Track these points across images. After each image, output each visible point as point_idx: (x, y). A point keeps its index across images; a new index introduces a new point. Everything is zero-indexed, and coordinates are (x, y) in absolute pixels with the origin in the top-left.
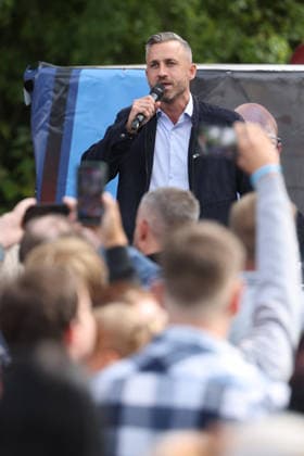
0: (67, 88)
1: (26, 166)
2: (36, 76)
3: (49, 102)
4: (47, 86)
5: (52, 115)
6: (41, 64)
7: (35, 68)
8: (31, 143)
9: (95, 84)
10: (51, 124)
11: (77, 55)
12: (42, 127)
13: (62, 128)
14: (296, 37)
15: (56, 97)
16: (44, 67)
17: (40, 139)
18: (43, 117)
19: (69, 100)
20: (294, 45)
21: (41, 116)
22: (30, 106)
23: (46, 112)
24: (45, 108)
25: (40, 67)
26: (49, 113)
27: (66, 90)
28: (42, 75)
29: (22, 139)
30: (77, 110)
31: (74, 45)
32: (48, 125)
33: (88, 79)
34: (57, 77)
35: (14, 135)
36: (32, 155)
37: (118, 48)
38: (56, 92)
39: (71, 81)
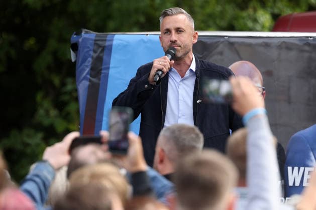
0: (104, 48)
1: (72, 107)
2: (80, 40)
3: (90, 59)
4: (89, 47)
5: (92, 69)
6: (84, 31)
7: (79, 33)
8: (76, 90)
9: (125, 46)
10: (91, 75)
11: (111, 24)
12: (85, 78)
13: (100, 79)
14: (276, 11)
15: (95, 55)
16: (87, 32)
17: (83, 87)
18: (85, 71)
19: (105, 58)
20: (275, 17)
21: (84, 70)
22: (75, 62)
23: (87, 66)
24: (87, 63)
25: (83, 33)
26: (90, 67)
27: (103, 51)
28: (85, 39)
29: (69, 87)
30: (111, 65)
31: (109, 17)
32: (89, 76)
33: (119, 42)
34: (96, 40)
35: (64, 84)
36: (77, 99)
37: (142, 19)
38: (95, 51)
39: (107, 43)
